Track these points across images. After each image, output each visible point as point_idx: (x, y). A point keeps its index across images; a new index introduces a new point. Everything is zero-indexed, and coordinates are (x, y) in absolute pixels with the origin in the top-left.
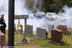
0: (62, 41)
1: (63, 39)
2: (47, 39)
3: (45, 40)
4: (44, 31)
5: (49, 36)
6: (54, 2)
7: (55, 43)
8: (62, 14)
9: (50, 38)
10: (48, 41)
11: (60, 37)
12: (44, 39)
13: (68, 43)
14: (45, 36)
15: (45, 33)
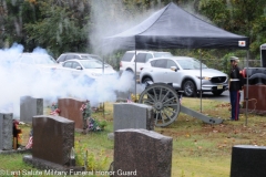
0: (73, 157)
1: (75, 149)
2: (18, 152)
3: (9, 153)
4: (6, 122)
5: (26, 140)
6: (43, 13)
7: (48, 164)
8: (75, 57)
9: (28, 147)
10: (19, 159)
11: (65, 141)
12: (7, 153)
13: (93, 164)
14: (9, 141)
15: (9, 130)
